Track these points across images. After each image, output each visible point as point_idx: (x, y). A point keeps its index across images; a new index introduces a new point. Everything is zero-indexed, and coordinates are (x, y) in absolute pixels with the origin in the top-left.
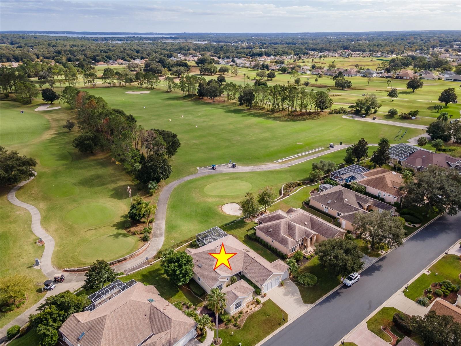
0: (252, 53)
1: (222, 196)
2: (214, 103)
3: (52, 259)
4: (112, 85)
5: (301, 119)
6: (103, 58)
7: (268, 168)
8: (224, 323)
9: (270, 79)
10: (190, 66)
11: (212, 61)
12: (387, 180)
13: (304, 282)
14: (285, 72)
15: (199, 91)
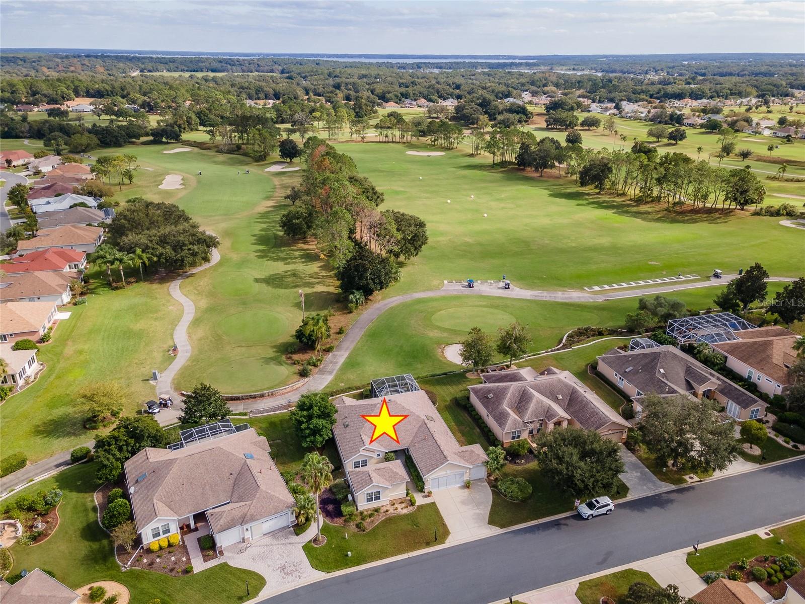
0: (662, 92)
1: (455, 331)
2: (541, 178)
3: (175, 376)
4: (390, 139)
5: (688, 220)
6: (397, 96)
7: (566, 298)
8: (343, 518)
9: (674, 142)
10: (531, 113)
11: (576, 107)
12: (774, 351)
13: (505, 491)
14: (714, 131)
15: (520, 157)
